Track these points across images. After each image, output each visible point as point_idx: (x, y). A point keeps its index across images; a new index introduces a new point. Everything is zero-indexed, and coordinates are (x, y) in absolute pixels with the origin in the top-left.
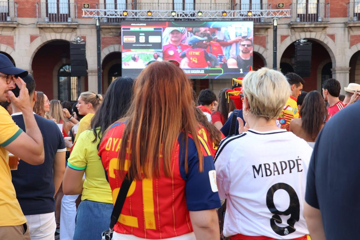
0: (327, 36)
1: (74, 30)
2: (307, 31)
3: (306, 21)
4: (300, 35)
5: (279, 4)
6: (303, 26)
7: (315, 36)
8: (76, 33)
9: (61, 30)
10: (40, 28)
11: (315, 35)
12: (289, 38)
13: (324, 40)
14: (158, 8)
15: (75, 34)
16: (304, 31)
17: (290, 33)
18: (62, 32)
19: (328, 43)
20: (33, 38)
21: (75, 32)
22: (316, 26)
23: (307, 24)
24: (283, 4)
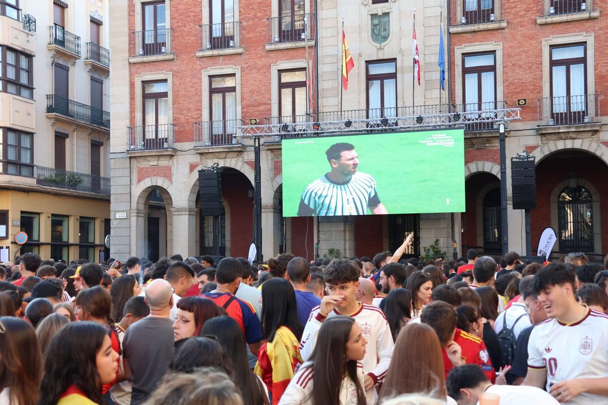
0: (600, 144)
1: (239, 154)
2: (566, 139)
3: (562, 124)
4: (555, 144)
5: (519, 100)
6: (557, 131)
7: (582, 145)
8: (243, 157)
9: (223, 155)
10: (200, 154)
11: (580, 144)
12: (539, 149)
13: (596, 150)
14: (341, 118)
15: (242, 159)
16: (562, 139)
17: (540, 142)
18: (225, 158)
19: (603, 154)
20: (192, 167)
21: (241, 156)
22: (577, 130)
23: (564, 128)
24: (525, 100)
